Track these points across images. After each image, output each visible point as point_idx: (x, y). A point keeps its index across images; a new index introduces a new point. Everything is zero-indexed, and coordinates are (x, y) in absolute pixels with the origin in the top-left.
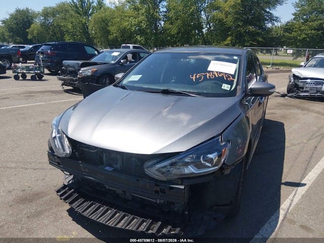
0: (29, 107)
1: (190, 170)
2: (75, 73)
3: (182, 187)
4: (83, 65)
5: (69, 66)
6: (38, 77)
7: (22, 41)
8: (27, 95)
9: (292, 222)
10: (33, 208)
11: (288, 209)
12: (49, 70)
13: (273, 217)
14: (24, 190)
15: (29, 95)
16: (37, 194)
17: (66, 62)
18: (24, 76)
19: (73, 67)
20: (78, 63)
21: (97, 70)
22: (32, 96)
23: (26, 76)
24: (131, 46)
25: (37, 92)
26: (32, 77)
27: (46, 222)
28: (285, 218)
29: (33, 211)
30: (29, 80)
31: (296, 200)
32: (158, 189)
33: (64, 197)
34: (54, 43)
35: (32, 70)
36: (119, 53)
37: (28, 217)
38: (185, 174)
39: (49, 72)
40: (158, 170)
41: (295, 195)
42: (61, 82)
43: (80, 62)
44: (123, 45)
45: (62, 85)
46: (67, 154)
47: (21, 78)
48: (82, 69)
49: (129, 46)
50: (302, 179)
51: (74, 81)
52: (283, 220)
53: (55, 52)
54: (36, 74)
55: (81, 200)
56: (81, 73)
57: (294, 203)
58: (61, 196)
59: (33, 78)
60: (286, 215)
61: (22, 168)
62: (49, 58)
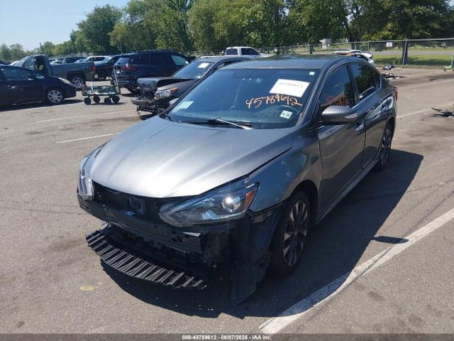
0: (93, 139)
1: (207, 216)
2: (151, 94)
3: (197, 235)
4: (161, 84)
5: (144, 85)
6: (114, 100)
7: (104, 50)
8: (94, 124)
9: (361, 287)
10: (66, 255)
11: (363, 273)
12: (129, 90)
13: (338, 280)
14: (62, 237)
15: (97, 124)
16: (74, 242)
17: (141, 80)
18: (97, 99)
19: (149, 86)
20: (154, 82)
21: (177, 90)
22: (99, 125)
23: (99, 100)
24: (239, 48)
25: (108, 120)
26: (106, 100)
27: (75, 271)
28: (354, 281)
29: (65, 259)
30: (102, 104)
31: (381, 261)
32: (175, 236)
33: (92, 243)
34: (133, 53)
35: (104, 91)
36: (208, 64)
37: (58, 265)
38: (202, 221)
39: (129, 92)
40: (172, 216)
41: (384, 255)
42: (136, 107)
43: (157, 80)
44: (228, 48)
45: (138, 110)
46: (90, 196)
47: (93, 102)
48: (159, 89)
49: (236, 50)
50: (406, 235)
51: (149, 104)
52: (349, 284)
53: (135, 65)
54: (111, 96)
55: (110, 247)
56: (158, 94)
57: (377, 265)
58: (89, 243)
59: (107, 102)
60: (357, 278)
61: (67, 213)
62: (127, 73)
